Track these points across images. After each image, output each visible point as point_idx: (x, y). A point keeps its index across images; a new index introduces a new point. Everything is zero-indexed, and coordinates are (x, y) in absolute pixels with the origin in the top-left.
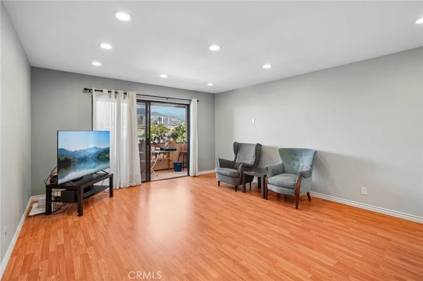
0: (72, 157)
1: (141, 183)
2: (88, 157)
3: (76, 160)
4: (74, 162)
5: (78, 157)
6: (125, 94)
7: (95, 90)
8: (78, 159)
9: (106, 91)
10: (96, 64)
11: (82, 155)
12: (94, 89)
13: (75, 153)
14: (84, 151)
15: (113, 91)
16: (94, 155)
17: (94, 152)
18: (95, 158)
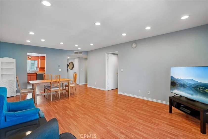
0: (176, 82)
2: (186, 85)
3: (178, 84)
4: (177, 85)
8: (179, 84)
11: (182, 83)
14: (183, 80)
16: (192, 85)
17: (192, 83)
18: (193, 88)
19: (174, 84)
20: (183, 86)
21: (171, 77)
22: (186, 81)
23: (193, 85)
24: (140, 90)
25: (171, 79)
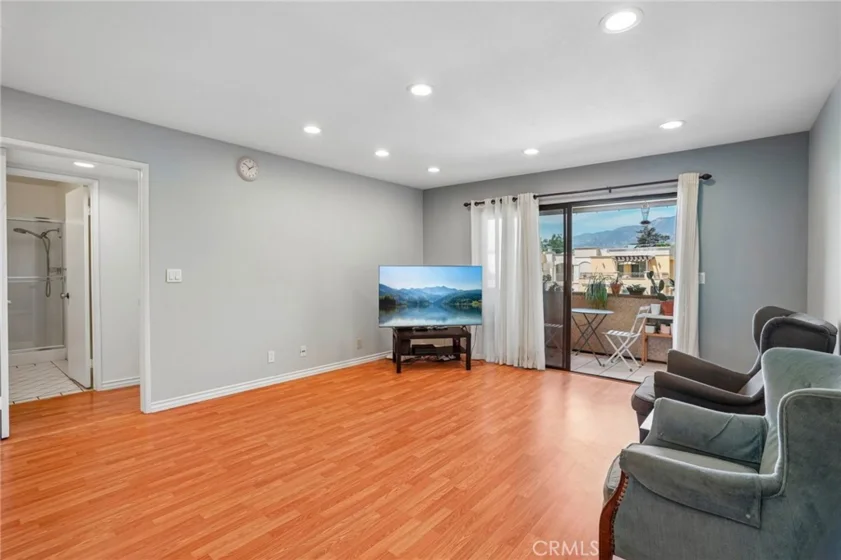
0: (398, 297)
1: (544, 368)
2: (427, 301)
3: (405, 303)
4: (400, 304)
5: (407, 298)
6: (515, 199)
7: (476, 204)
8: (409, 302)
9: (488, 201)
10: (434, 170)
11: (416, 297)
12: (473, 202)
13: (402, 292)
14: (418, 290)
15: (497, 200)
16: (442, 299)
17: (442, 294)
18: (445, 304)
19: (389, 303)
20: (420, 304)
21: (381, 286)
22: (429, 292)
23: (446, 297)
24: (273, 353)
25: (380, 292)
